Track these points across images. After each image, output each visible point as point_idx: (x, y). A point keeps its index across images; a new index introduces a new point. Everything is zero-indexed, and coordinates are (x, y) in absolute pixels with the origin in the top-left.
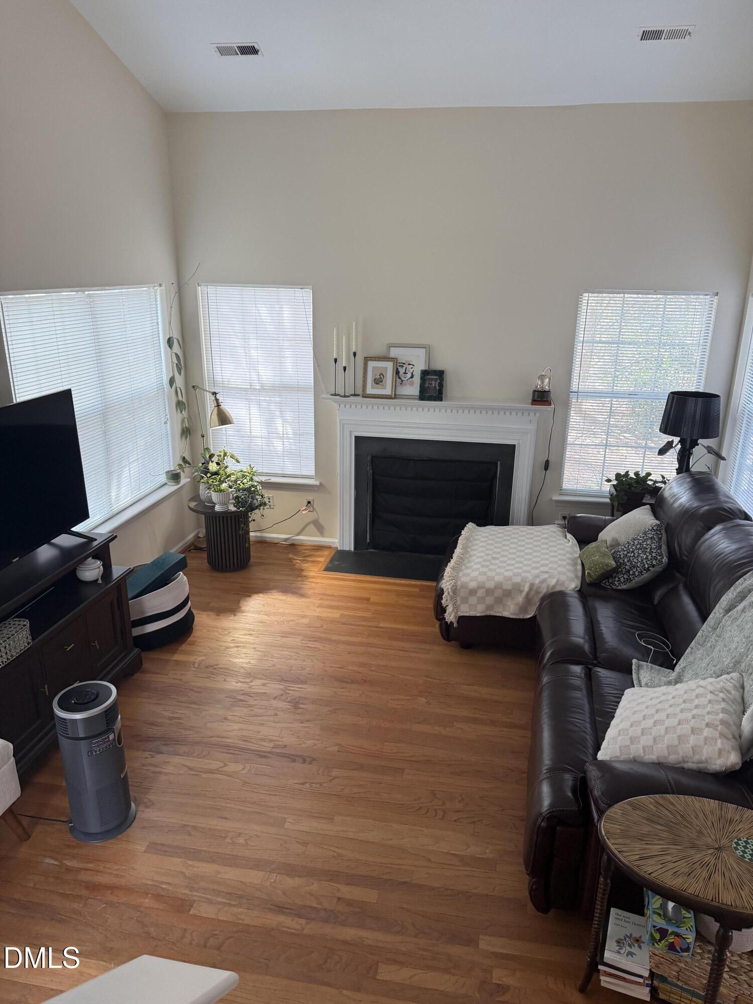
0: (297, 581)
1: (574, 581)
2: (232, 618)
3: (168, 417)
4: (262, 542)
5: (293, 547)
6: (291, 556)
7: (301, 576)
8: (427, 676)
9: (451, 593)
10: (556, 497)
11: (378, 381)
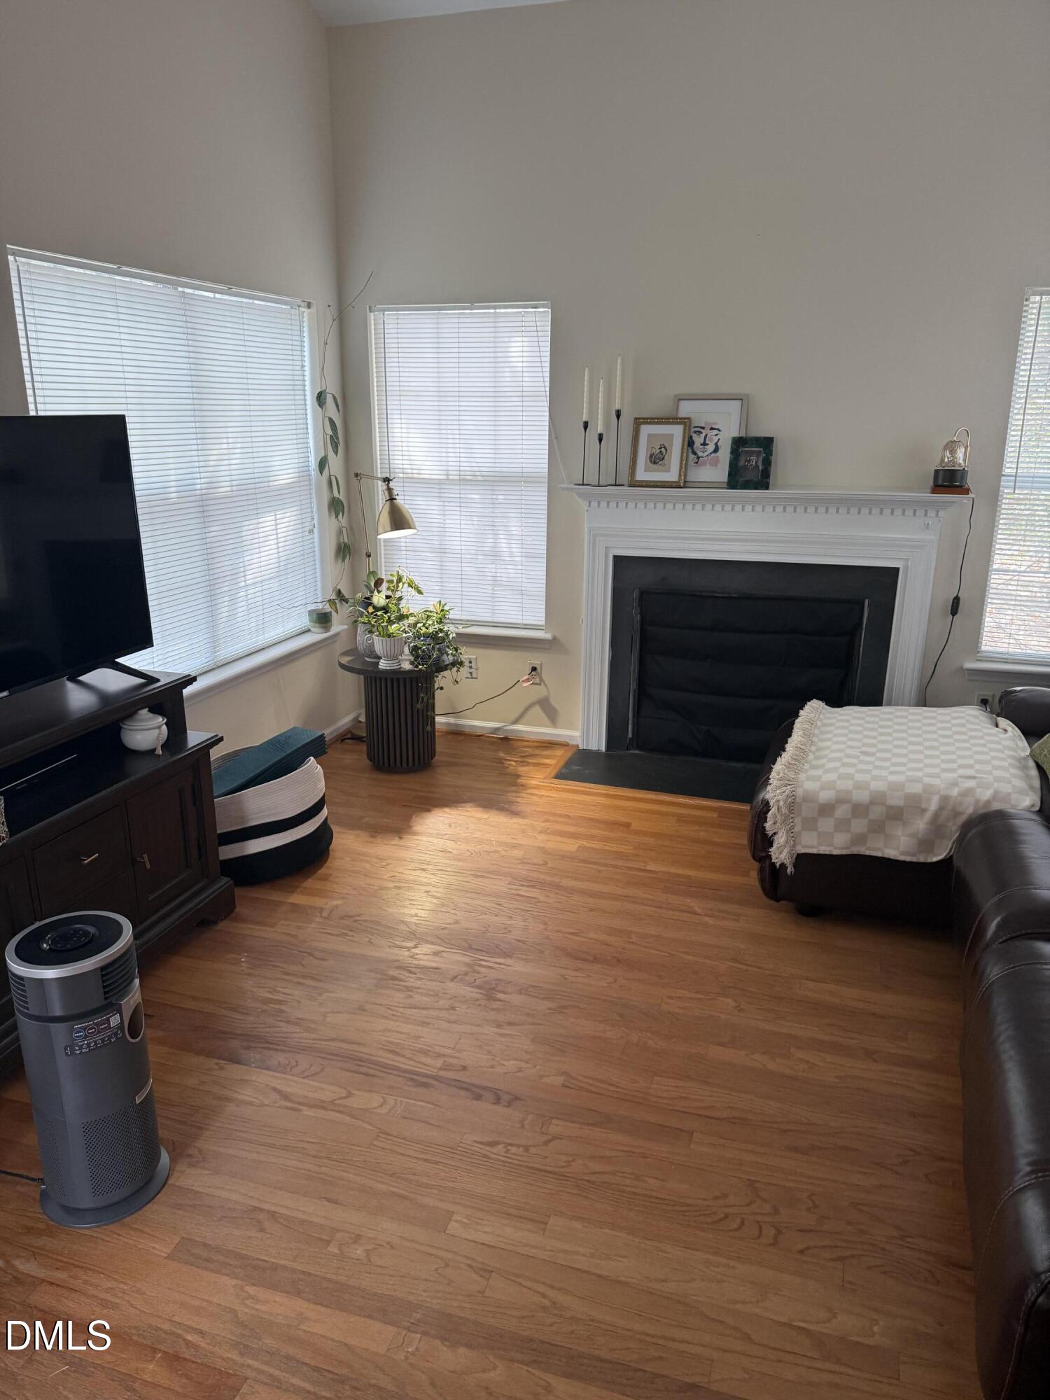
0: (508, 792)
1: (1027, 795)
2: (396, 841)
3: (316, 522)
4: (457, 734)
5: (506, 742)
6: (501, 754)
7: (515, 785)
8: (735, 960)
9: (784, 810)
10: (970, 665)
11: (657, 459)
